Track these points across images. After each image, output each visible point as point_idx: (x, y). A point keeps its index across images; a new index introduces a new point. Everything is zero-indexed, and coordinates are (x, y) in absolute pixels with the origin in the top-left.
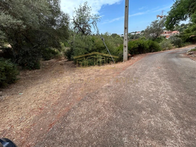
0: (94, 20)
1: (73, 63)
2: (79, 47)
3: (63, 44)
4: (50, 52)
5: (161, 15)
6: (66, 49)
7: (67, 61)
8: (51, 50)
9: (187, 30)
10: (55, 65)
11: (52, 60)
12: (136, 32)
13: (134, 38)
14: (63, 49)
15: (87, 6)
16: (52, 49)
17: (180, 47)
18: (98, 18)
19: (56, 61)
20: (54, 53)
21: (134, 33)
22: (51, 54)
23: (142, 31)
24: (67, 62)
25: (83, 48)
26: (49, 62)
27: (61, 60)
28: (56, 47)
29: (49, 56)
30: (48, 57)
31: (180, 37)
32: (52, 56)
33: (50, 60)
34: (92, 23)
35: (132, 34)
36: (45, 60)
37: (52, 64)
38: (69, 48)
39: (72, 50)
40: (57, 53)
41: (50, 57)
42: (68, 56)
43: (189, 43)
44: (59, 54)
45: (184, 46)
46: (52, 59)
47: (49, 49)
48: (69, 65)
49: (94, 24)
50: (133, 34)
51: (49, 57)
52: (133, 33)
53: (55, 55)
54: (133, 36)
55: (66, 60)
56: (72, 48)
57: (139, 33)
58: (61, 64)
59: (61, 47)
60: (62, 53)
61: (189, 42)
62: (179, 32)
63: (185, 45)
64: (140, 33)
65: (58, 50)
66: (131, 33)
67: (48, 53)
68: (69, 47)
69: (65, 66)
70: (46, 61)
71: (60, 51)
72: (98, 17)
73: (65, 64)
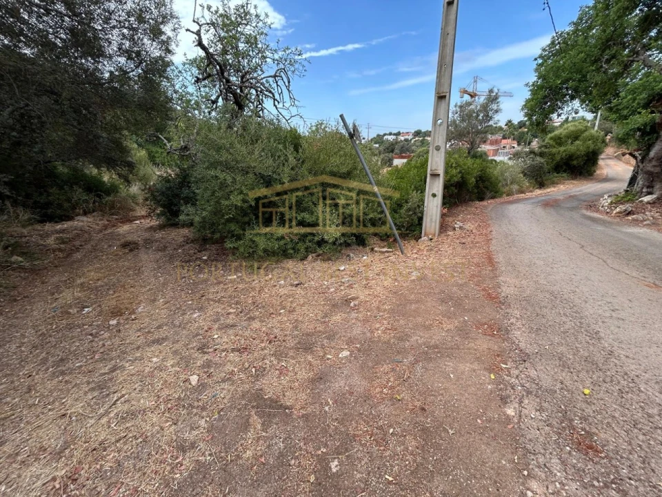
0: (281, 66)
1: (188, 241)
2: (227, 167)
3: (143, 153)
4: (76, 184)
5: (470, 90)
6: (156, 173)
7: (161, 227)
8: (84, 175)
9: (555, 135)
10: (94, 249)
11: (81, 222)
12: (399, 134)
13: (396, 151)
14: (141, 173)
15: (256, 7)
16: (86, 171)
17: (541, 185)
18: (296, 62)
19: (106, 227)
20: (95, 188)
21: (394, 137)
22: (79, 194)
23: (415, 132)
24: (158, 235)
25: (245, 172)
26: (63, 231)
27: (130, 221)
28: (111, 163)
29: (69, 200)
30: (60, 206)
31: (541, 155)
32: (86, 201)
33: (70, 218)
34: (275, 76)
35: (386, 137)
36: (42, 222)
37: (77, 243)
38: (172, 172)
39: (184, 179)
40: (113, 189)
41: (74, 208)
42: (163, 206)
43: (565, 175)
44: (123, 194)
45: (554, 183)
46: (85, 214)
47: (75, 170)
48: (169, 251)
49: (280, 83)
50: (391, 138)
51: (66, 205)
52: (390, 134)
53: (99, 196)
54: (392, 144)
55: (155, 223)
56: (182, 170)
57: (407, 137)
58: (125, 245)
59: (131, 166)
60: (135, 189)
61: (565, 171)
62: (515, 142)
63: (555, 179)
64: (410, 137)
65: (120, 176)
66: (385, 135)
67: (61, 188)
68: (170, 166)
69: (147, 258)
70: (48, 227)
71: (128, 182)
72: (296, 57)
73: (148, 242)
